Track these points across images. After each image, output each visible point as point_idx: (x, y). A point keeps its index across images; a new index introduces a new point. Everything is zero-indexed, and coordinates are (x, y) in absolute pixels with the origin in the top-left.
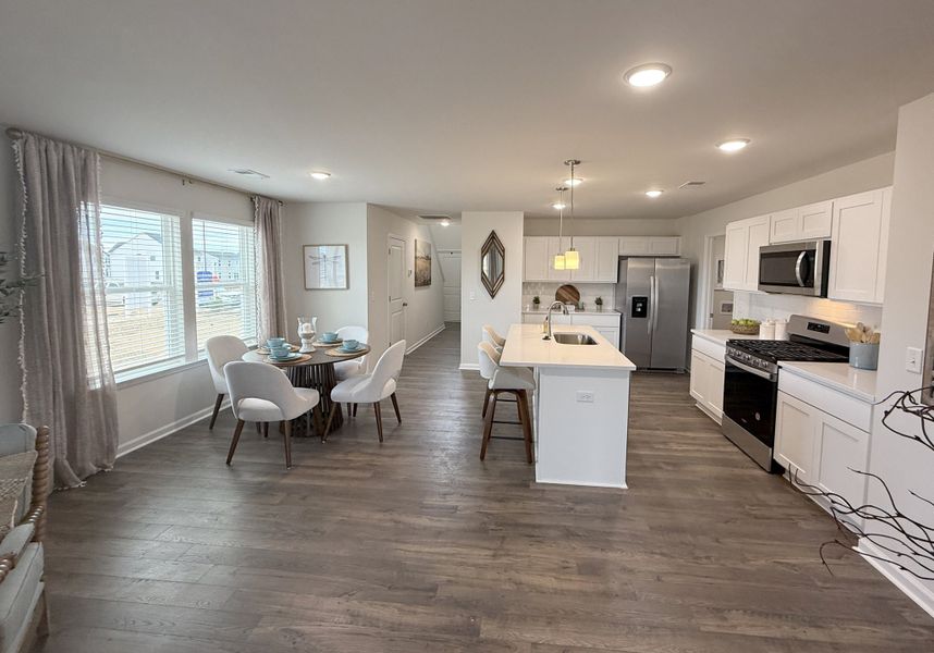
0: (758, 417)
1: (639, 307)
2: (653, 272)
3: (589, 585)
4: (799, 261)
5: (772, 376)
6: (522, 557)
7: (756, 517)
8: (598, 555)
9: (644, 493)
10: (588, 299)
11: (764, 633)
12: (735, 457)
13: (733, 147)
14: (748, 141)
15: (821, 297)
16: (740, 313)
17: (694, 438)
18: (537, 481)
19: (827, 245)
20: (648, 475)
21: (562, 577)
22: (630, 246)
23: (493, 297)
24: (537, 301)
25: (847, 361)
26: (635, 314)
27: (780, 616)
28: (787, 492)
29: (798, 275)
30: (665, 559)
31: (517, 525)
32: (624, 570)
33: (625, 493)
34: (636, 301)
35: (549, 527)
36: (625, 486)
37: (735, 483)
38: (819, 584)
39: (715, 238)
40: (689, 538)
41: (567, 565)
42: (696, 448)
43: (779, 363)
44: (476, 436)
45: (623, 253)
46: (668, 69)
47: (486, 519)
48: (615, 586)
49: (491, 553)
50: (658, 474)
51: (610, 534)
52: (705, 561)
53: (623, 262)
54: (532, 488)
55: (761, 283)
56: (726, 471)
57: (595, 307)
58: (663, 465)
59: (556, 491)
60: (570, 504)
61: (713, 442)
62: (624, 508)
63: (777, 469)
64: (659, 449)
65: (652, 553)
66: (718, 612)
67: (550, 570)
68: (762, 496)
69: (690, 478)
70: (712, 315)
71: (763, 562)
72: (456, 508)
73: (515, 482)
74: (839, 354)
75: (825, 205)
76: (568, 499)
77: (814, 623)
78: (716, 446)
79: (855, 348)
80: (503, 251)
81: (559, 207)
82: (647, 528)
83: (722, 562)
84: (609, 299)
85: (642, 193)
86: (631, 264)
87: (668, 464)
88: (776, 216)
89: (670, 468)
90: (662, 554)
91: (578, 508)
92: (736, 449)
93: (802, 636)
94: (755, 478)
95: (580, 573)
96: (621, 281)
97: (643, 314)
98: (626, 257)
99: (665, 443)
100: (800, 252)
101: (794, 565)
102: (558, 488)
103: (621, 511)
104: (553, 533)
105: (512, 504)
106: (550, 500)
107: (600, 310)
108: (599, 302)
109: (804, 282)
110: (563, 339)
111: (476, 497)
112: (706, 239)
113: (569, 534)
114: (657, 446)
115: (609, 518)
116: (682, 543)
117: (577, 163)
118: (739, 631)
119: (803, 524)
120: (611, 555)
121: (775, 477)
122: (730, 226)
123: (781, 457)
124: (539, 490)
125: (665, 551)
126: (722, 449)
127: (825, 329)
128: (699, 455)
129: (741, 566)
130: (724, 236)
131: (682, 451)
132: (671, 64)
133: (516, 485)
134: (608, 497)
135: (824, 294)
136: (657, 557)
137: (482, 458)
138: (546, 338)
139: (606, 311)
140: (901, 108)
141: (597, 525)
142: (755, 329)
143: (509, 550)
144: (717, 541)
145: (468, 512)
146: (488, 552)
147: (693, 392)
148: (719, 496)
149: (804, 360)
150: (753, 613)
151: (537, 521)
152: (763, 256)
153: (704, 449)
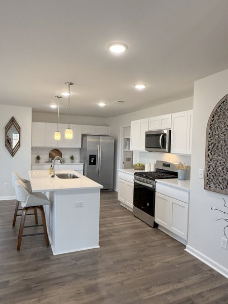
0: (148, 204)
1: (93, 160)
2: (98, 143)
3: (93, 297)
4: (161, 138)
5: (153, 186)
6: (54, 296)
7: (152, 247)
8: (93, 282)
9: (108, 248)
10: (66, 156)
11: (165, 291)
12: (140, 224)
13: (140, 87)
14: (146, 85)
15: (168, 152)
16: (136, 161)
17: (122, 219)
18: (54, 254)
19: (170, 131)
20: (107, 239)
21: (79, 298)
22: (87, 130)
23: (13, 156)
24: (38, 158)
25: (177, 178)
26: (91, 164)
27: (168, 283)
28: (161, 234)
29: (161, 144)
30: (122, 274)
31: (49, 280)
32: (107, 285)
33: (99, 250)
34: (91, 157)
35: (65, 276)
36: (99, 247)
37: (142, 235)
38: (177, 266)
39: (124, 128)
40: (130, 262)
41: (79, 292)
42: (125, 223)
43: (156, 180)
44: (11, 238)
45: (84, 133)
46: (127, 47)
47: (29, 283)
48: (104, 293)
49: (37, 299)
50: (112, 238)
51: (97, 270)
52: (138, 270)
53: (84, 138)
54: (52, 259)
55: (146, 147)
56: (138, 230)
57: (70, 160)
58: (112, 233)
59: (67, 257)
60: (74, 262)
61: (131, 219)
62: (100, 257)
63: (156, 225)
64: (109, 227)
65: (117, 273)
66: (148, 290)
67: (71, 297)
68: (152, 238)
69: (125, 236)
70: (123, 163)
71: (158, 264)
72: (8, 282)
73: (42, 258)
74: (174, 175)
75: (168, 116)
76: (72, 260)
77: (179, 281)
78: (132, 220)
79: (180, 172)
80: (20, 129)
81: (53, 106)
82: (112, 263)
83: (144, 268)
84: (77, 156)
85: (97, 103)
86: (89, 139)
87: (114, 232)
88: (151, 119)
89: (116, 234)
90: (121, 273)
91: (79, 262)
92: (139, 220)
93: (177, 288)
94: (148, 231)
95: (87, 293)
96: (83, 147)
97: (94, 163)
98: (86, 135)
99: (111, 223)
100: (161, 134)
101: (168, 262)
102: (67, 255)
103: (99, 259)
104: (69, 278)
105: (43, 270)
106: (63, 263)
107: (73, 162)
108: (72, 158)
109: (163, 146)
110: (62, 176)
111: (20, 272)
112: (121, 128)
113: (77, 277)
114: (108, 225)
115: (95, 263)
116: (128, 265)
117: (71, 84)
118: (156, 294)
119: (168, 246)
120: (99, 280)
121: (155, 229)
122: (132, 122)
123: (157, 220)
124: (56, 259)
125: (122, 271)
126: (134, 221)
127: (168, 165)
128: (125, 226)
129: (152, 268)
130: (130, 127)
131: (119, 225)
132: (128, 45)
133: (43, 260)
134: (91, 254)
135: (169, 152)
136: (120, 274)
137: (18, 249)
138: (53, 177)
139: (75, 162)
140: (195, 82)
141: (90, 268)
142: (143, 167)
143: (47, 295)
144: (141, 260)
145: (16, 281)
146: (34, 300)
147: (120, 198)
148: (137, 241)
149: (163, 178)
150: (159, 285)
151: (59, 274)
152: (147, 136)
153: (127, 223)
